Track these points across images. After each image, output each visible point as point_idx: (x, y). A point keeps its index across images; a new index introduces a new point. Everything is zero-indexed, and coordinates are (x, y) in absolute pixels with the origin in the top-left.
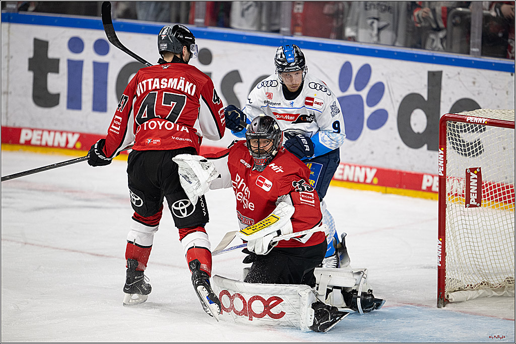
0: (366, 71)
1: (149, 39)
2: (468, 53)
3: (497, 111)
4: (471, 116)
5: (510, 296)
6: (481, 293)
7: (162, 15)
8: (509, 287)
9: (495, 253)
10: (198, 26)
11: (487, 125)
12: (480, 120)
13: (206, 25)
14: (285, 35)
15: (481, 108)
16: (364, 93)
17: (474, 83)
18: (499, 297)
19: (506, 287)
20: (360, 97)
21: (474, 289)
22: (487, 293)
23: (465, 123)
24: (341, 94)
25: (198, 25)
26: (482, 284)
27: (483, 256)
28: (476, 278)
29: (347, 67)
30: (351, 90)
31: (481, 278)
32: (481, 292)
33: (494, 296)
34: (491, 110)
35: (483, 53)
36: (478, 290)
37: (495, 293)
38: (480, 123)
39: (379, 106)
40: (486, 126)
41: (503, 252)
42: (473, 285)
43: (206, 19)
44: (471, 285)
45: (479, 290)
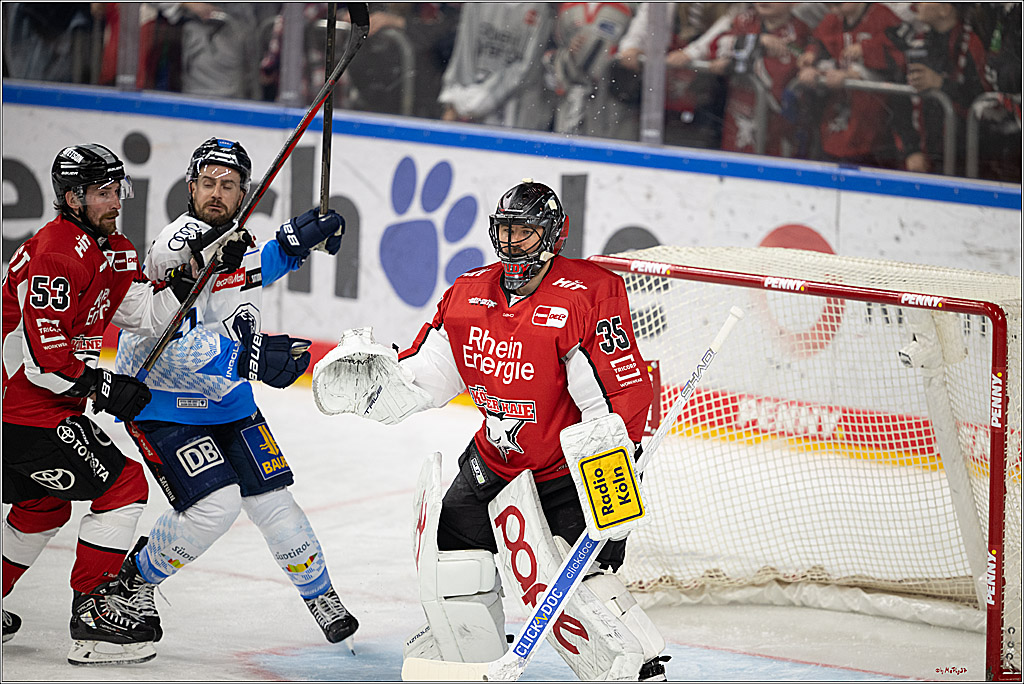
0: (442, 175)
1: (31, 114)
2: (637, 138)
3: (690, 249)
4: (641, 260)
5: (715, 603)
6: (659, 599)
7: (56, 69)
8: (713, 586)
9: (685, 524)
10: (123, 90)
11: (670, 276)
12: (657, 268)
13: (140, 87)
14: (288, 106)
15: (658, 244)
16: (439, 217)
17: (649, 196)
18: (693, 605)
19: (708, 586)
20: (430, 225)
21: (646, 589)
22: (672, 599)
23: (630, 275)
24: (393, 218)
25: (124, 87)
26: (661, 580)
27: (663, 529)
28: (651, 569)
29: (406, 167)
30: (416, 212)
31: (660, 570)
32: (659, 596)
33: (684, 605)
34: (678, 248)
35: (667, 140)
36: (653, 592)
37: (685, 599)
38: (656, 274)
39: (467, 242)
40: (669, 280)
41: (700, 522)
42: (645, 582)
43: (138, 77)
44: (641, 583)
45: (656, 593)
